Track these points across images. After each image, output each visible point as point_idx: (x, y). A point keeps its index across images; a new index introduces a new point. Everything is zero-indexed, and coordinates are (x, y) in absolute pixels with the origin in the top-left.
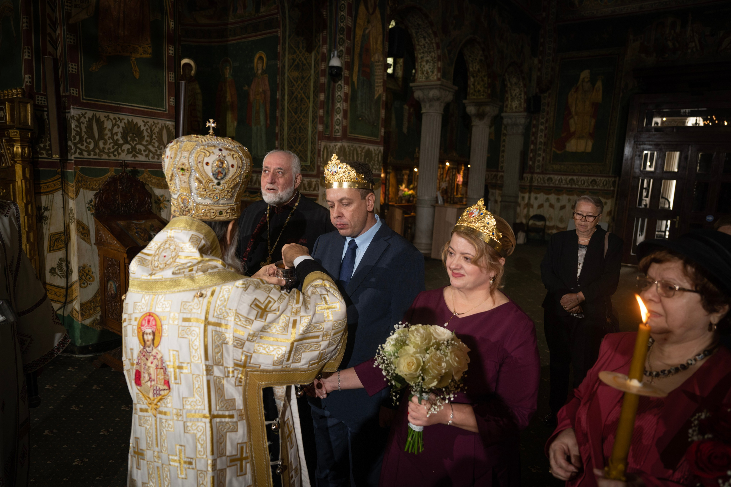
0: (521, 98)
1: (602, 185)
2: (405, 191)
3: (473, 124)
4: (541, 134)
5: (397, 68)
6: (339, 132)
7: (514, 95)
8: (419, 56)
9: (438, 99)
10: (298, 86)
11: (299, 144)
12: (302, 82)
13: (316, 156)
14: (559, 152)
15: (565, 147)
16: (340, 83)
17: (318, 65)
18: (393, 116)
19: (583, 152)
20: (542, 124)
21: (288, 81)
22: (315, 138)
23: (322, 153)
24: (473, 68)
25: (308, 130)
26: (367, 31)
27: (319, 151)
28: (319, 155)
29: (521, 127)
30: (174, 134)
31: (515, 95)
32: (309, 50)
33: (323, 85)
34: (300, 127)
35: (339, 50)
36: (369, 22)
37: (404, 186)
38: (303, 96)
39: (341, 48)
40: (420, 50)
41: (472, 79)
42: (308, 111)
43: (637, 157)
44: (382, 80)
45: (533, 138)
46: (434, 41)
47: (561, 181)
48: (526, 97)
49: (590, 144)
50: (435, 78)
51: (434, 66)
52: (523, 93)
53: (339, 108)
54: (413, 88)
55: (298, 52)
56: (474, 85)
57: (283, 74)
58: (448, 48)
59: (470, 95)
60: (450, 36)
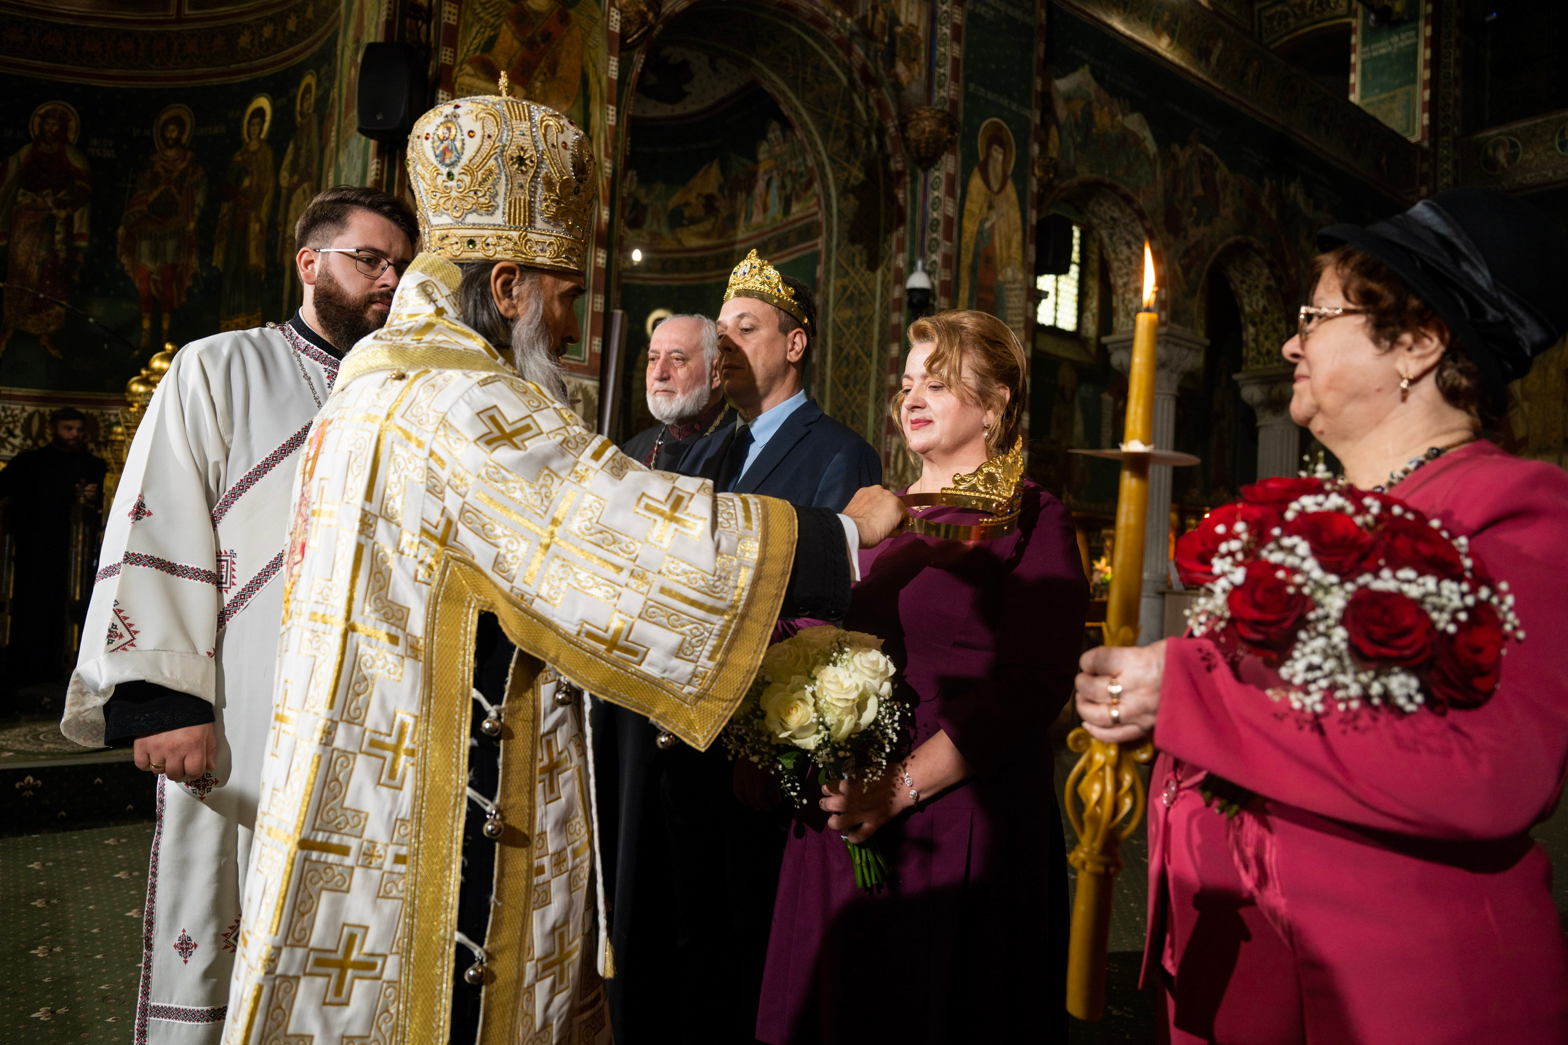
2: (1106, 573)
3: (1260, 422)
5: (1085, 320)
8: (1120, 282)
9: (1163, 365)
10: (852, 335)
12: (858, 327)
17: (888, 291)
18: (1078, 416)
21: (833, 330)
22: (880, 431)
23: (892, 459)
24: (1251, 306)
26: (988, 225)
27: (888, 455)
28: (888, 464)
30: (596, 403)
32: (872, 266)
33: (897, 327)
34: (853, 413)
35: (929, 262)
36: (991, 207)
37: (1104, 561)
38: (861, 353)
39: (934, 257)
40: (1120, 268)
41: (1251, 330)
42: (868, 379)
44: (1021, 318)
54: (1109, 347)
55: (852, 273)
56: (1255, 341)
57: (826, 315)
58: (1183, 262)
59: (1249, 363)
60: (1185, 237)
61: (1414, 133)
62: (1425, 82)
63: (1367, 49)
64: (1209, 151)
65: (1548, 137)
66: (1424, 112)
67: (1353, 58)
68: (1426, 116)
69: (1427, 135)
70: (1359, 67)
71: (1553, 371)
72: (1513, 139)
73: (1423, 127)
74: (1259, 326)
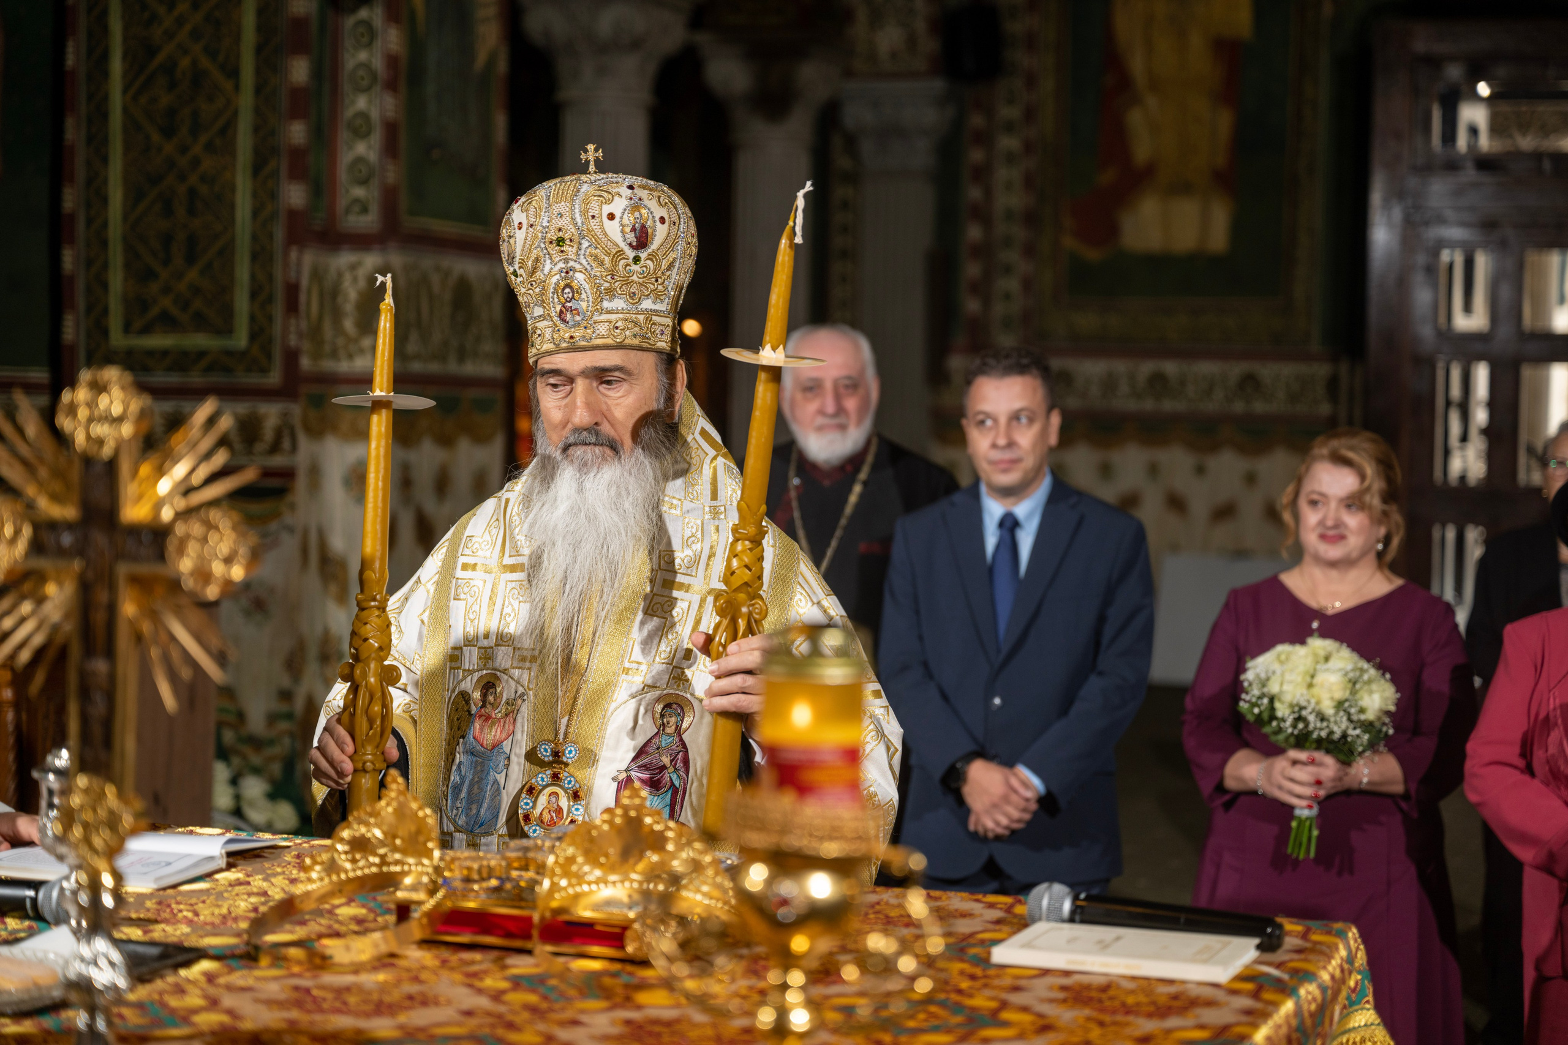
0: (913, 10)
1: (1283, 394)
4: (1009, 172)
6: (365, 210)
9: (636, 44)
10: (180, 21)
11: (191, 259)
13: (278, 310)
15: (1115, 231)
16: (363, 13)
19: (1193, 255)
22: (271, 236)
23: (303, 298)
25: (232, 207)
27: (292, 288)
28: (292, 306)
29: (922, 144)
33: (299, 22)
34: (192, 193)
38: (205, 63)
42: (230, 124)
43: (1419, 276)
45: (976, 194)
47: (1109, 384)
48: (934, 8)
49: (1221, 218)
53: (364, 115)
71: (1195, 39)
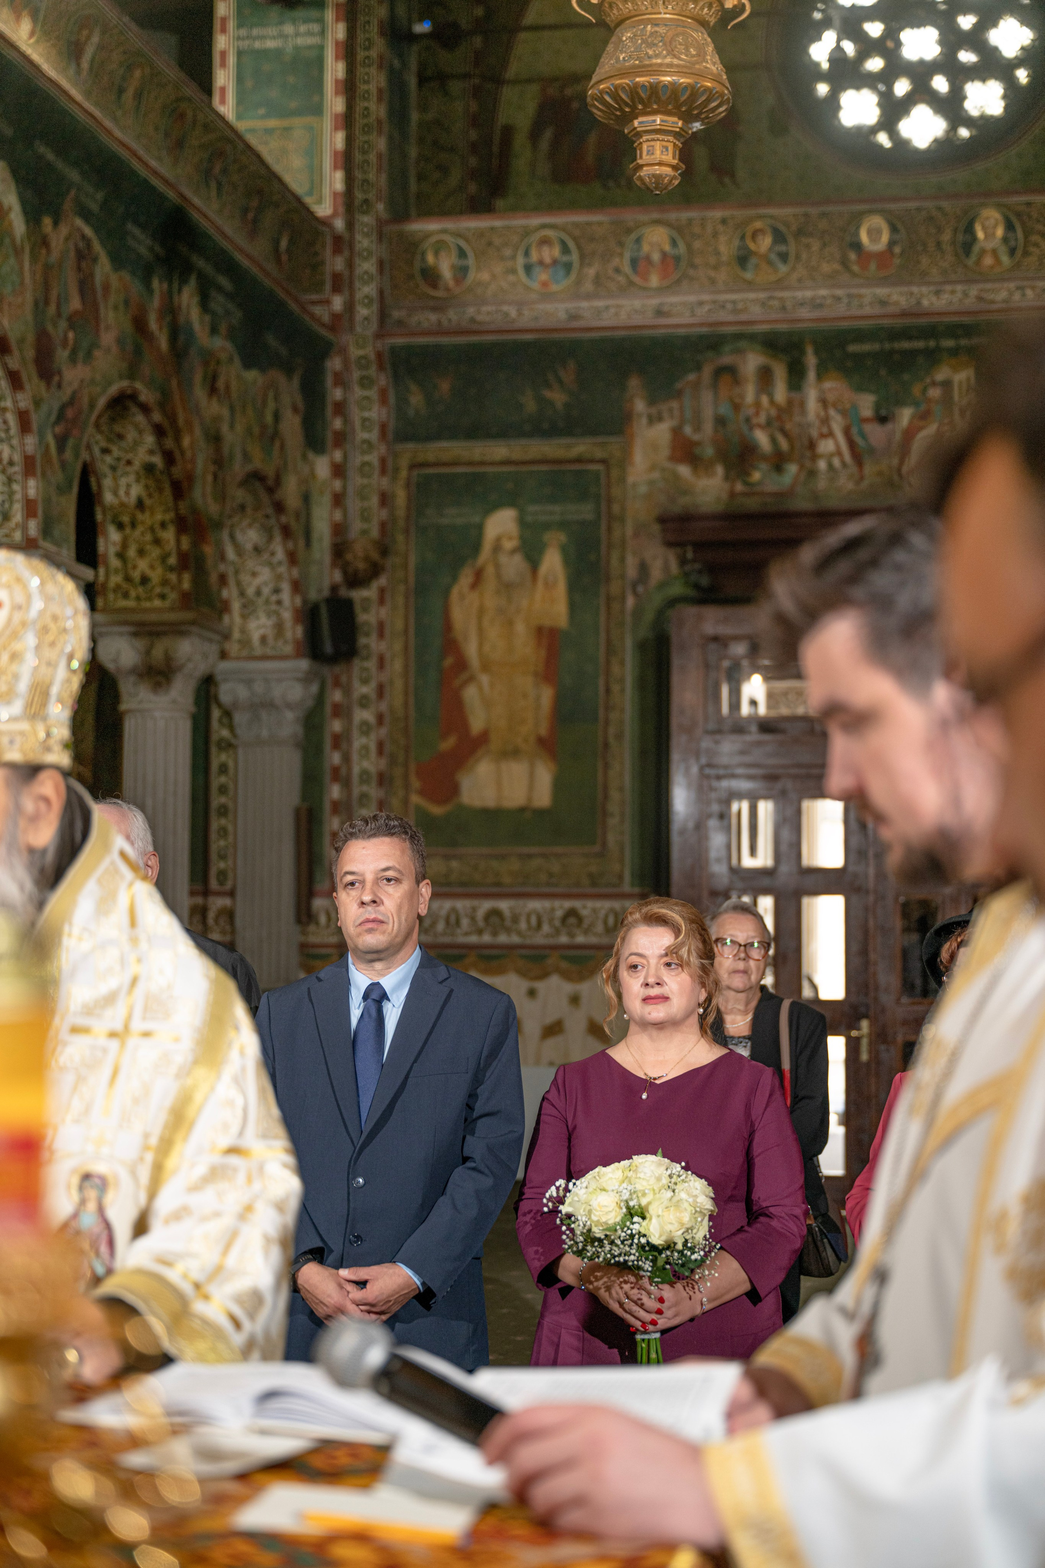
0: (279, 602)
1: (600, 928)
4: (364, 740)
7: (250, 591)
14: (437, 810)
15: (454, 790)
19: (522, 810)
20: (364, 702)
24: (116, 494)
29: (290, 715)
31: (258, 593)
41: (114, 535)
43: (713, 823)
45: (336, 758)
46: (8, 403)
48: (298, 601)
49: (545, 776)
50: (18, 536)
51: (11, 494)
52: (286, 587)
56: (121, 556)
58: (57, 430)
59: (111, 596)
60: (59, 386)
61: (320, 201)
62: (337, 116)
63: (243, 32)
64: (88, 231)
65: (508, 252)
66: (336, 168)
67: (221, 42)
68: (339, 175)
69: (341, 210)
70: (232, 60)
71: (520, 628)
72: (462, 243)
73: (335, 194)
74: (128, 531)
